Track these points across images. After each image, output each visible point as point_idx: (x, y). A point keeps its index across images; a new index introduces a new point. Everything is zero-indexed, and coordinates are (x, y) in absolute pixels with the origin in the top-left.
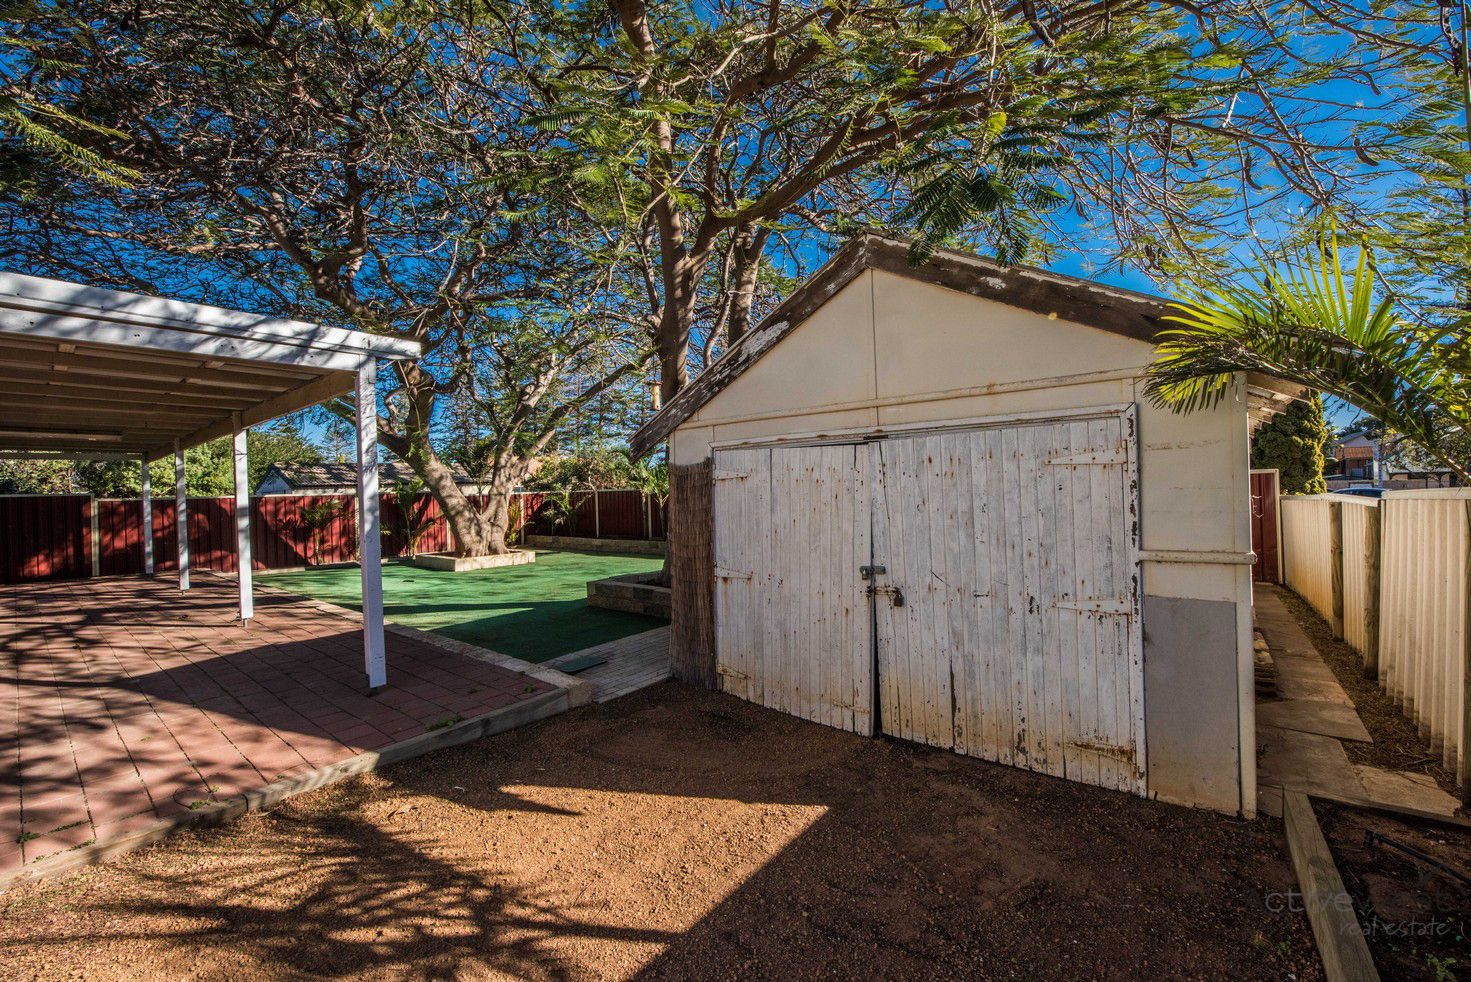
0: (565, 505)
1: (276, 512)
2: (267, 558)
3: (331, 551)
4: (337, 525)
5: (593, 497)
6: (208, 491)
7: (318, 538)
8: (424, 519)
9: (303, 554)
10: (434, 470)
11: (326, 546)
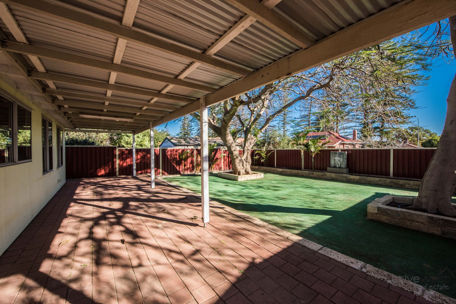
0: (263, 155)
1: (171, 155)
2: (168, 171)
3: (187, 169)
4: (189, 160)
5: (274, 152)
6: (142, 146)
7: (183, 164)
8: (215, 158)
9: (178, 170)
10: (230, 140)
11: (186, 167)
